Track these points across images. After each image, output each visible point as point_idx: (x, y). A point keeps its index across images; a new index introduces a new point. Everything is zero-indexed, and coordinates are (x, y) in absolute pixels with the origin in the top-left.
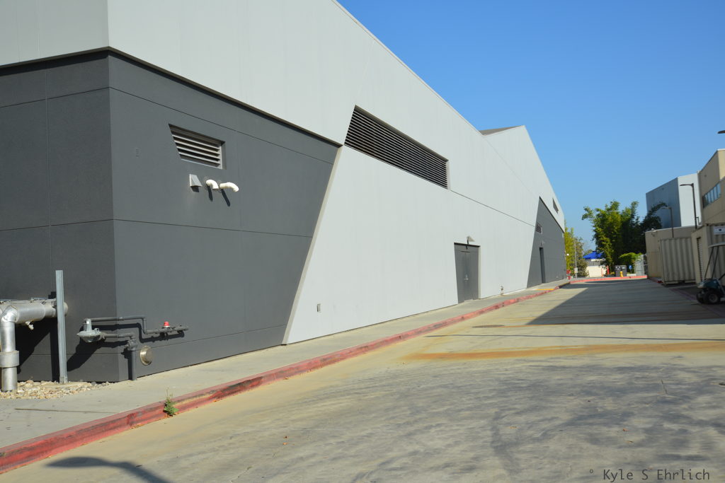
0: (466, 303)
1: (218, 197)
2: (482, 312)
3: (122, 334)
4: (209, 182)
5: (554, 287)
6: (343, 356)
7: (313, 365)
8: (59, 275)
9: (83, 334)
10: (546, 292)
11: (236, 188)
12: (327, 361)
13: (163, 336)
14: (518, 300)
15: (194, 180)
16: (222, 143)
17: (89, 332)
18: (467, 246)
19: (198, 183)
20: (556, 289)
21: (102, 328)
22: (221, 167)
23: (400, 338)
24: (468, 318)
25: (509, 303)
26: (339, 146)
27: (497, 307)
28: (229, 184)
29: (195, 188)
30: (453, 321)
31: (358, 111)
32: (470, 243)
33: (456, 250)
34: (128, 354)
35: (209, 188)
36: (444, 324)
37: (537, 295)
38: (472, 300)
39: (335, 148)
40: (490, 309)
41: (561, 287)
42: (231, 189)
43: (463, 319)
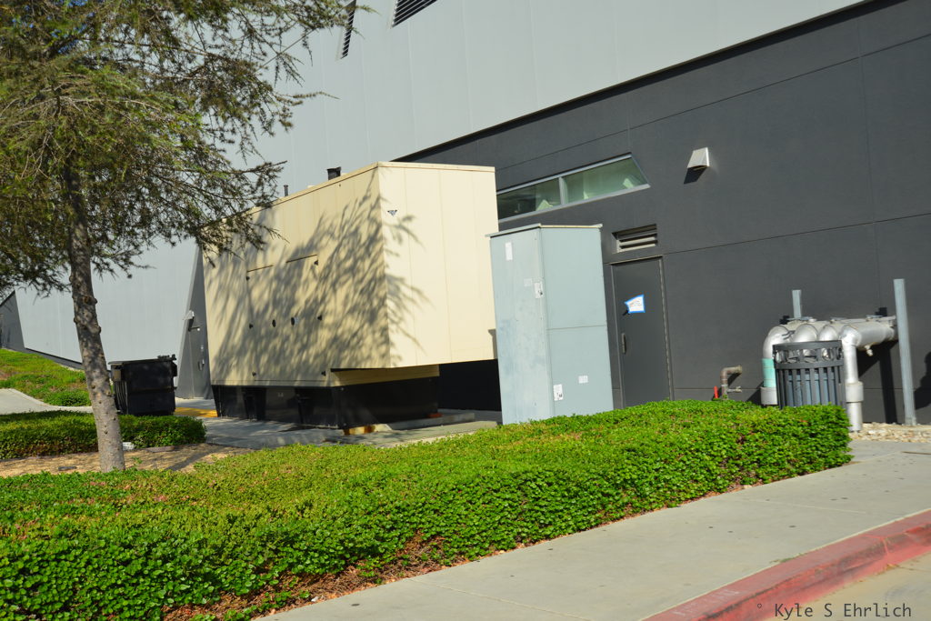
8: (900, 283)
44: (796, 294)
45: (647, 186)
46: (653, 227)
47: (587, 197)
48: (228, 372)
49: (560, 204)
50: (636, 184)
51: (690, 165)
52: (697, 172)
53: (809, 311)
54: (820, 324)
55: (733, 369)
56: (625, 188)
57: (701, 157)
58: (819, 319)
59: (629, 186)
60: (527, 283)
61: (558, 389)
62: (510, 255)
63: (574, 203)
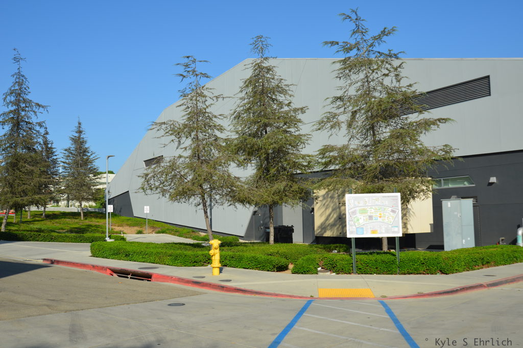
45: (473, 185)
46: (476, 197)
47: (450, 186)
48: (325, 232)
49: (440, 185)
50: (469, 184)
51: (490, 182)
52: (492, 183)
55: (503, 238)
56: (465, 185)
57: (493, 180)
59: (466, 184)
60: (456, 213)
61: (464, 241)
62: (449, 206)
63: (446, 187)
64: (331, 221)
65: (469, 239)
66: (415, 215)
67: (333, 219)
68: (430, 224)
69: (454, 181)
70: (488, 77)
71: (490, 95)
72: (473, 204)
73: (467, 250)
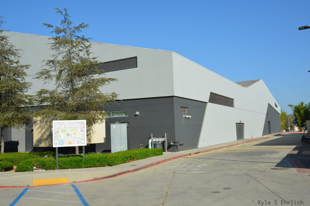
0: (239, 140)
1: (187, 119)
2: (243, 143)
3: (176, 144)
4: (186, 116)
5: (272, 136)
6: (211, 150)
7: (207, 151)
8: (166, 134)
9: (171, 144)
10: (268, 138)
11: (191, 117)
12: (209, 151)
13: (181, 145)
14: (256, 140)
15: (184, 116)
16: (187, 108)
17: (172, 144)
18: (240, 123)
19: (185, 117)
20: (273, 136)
21: (174, 143)
22: (187, 113)
23: (222, 148)
24: (239, 144)
25: (253, 141)
26: (207, 103)
27: (248, 142)
28: (189, 116)
29: (184, 118)
30: (235, 145)
31: (211, 93)
32: (241, 123)
33: (236, 125)
34: (177, 147)
35: (186, 117)
36: (233, 145)
37: (264, 138)
38: (241, 140)
39: (206, 103)
40: (246, 142)
41: (275, 136)
42: (190, 117)
43: (237, 144)
44: (152, 134)
45: (127, 116)
46: (129, 122)
47: (115, 116)
49: (110, 116)
50: (125, 115)
52: (137, 115)
53: (153, 137)
54: (156, 139)
55: (142, 145)
56: (123, 116)
57: (137, 113)
58: (156, 138)
59: (124, 115)
60: (118, 131)
61: (122, 147)
62: (114, 127)
63: (113, 117)
64: (45, 137)
65: (124, 146)
66: (96, 133)
67: (46, 136)
68: (104, 138)
69: (117, 113)
70: (136, 57)
71: (137, 67)
72: (127, 126)
73: (123, 152)
